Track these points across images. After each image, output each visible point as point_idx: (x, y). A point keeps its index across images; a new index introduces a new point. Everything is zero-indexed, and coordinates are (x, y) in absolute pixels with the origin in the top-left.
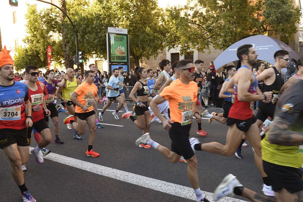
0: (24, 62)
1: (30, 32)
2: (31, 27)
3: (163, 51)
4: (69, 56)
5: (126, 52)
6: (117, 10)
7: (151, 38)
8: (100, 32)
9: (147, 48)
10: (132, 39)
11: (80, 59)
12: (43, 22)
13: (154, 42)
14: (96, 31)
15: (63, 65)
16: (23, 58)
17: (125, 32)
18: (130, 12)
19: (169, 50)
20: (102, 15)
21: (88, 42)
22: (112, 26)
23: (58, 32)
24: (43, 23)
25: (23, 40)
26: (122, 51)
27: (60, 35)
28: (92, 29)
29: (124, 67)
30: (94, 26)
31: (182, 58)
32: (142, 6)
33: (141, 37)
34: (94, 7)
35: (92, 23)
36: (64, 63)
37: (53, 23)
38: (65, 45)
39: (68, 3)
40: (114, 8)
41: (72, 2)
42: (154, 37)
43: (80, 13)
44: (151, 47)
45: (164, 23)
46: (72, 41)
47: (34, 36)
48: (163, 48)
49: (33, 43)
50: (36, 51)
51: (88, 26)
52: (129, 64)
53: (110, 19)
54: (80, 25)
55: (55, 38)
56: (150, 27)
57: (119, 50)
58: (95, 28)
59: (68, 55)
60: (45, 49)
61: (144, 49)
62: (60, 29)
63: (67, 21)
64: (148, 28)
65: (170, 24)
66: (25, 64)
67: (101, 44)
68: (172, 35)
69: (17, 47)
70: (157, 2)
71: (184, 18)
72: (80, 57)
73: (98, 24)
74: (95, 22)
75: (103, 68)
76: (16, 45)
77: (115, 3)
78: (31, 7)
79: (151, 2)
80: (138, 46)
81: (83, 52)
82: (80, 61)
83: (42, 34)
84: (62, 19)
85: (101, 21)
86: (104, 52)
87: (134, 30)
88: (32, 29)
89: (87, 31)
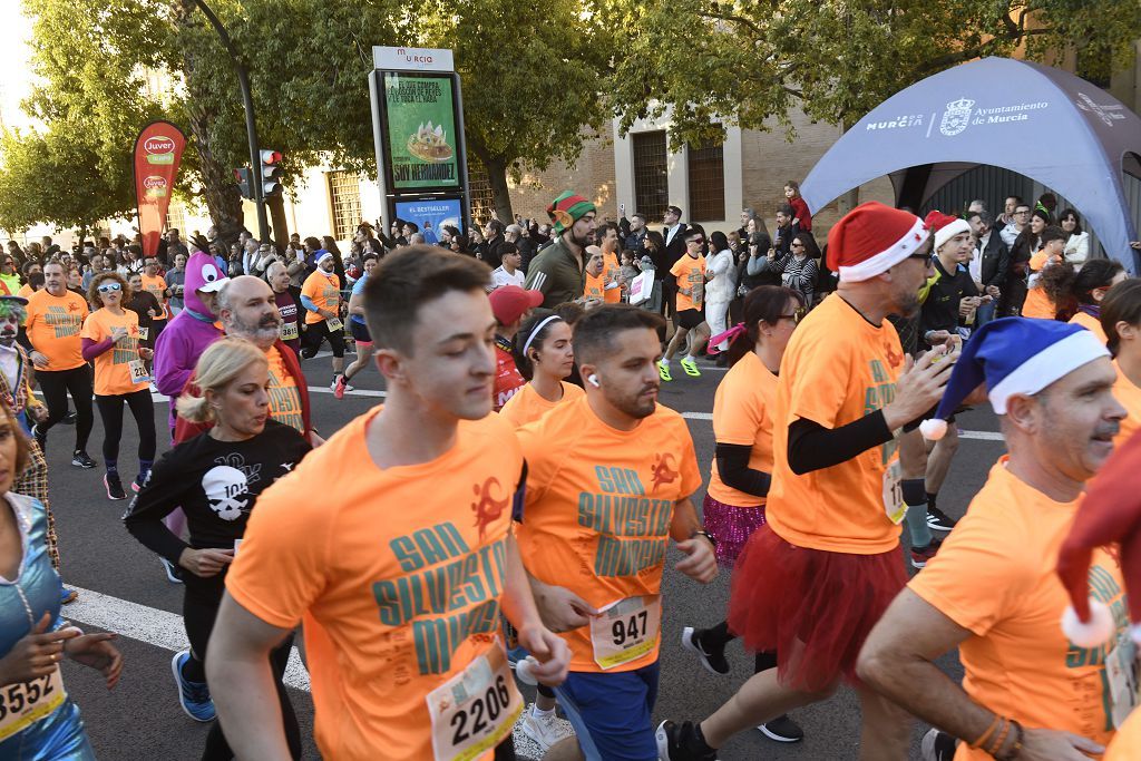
0: (34, 197)
1: (49, 71)
2: (52, 47)
3: (601, 128)
4: (220, 167)
5: (452, 147)
7: (552, 80)
8: (341, 68)
9: (537, 124)
10: (473, 86)
11: (269, 180)
12: (103, 25)
13: (560, 100)
14: (328, 62)
15: (196, 200)
16: (30, 178)
17: (444, 61)
19: (627, 130)
21: (295, 110)
22: (389, 39)
23: (166, 64)
24: (102, 31)
25: (23, 106)
26: (435, 141)
27: (177, 79)
28: (307, 57)
29: (445, 206)
30: (315, 42)
31: (676, 165)
33: (509, 81)
35: (308, 32)
36: (202, 192)
37: (143, 27)
38: (203, 125)
42: (569, 81)
44: (551, 116)
45: (599, 12)
46: (229, 104)
47: (71, 86)
48: (600, 120)
49: (65, 116)
50: (83, 148)
51: (291, 45)
54: (257, 39)
55: (155, 92)
56: (545, 36)
57: (423, 140)
58: (320, 51)
59: (215, 164)
61: (522, 125)
62: (176, 50)
63: (201, 25)
64: (537, 43)
65: (625, 21)
66: (39, 206)
67: (350, 116)
68: (634, 69)
72: (268, 172)
73: (332, 35)
74: (318, 26)
75: (360, 200)
80: (498, 117)
81: (280, 149)
82: (269, 188)
83: (102, 76)
84: (179, 12)
85: (341, 19)
86: (361, 145)
87: (480, 49)
88: (57, 58)
89: (290, 62)
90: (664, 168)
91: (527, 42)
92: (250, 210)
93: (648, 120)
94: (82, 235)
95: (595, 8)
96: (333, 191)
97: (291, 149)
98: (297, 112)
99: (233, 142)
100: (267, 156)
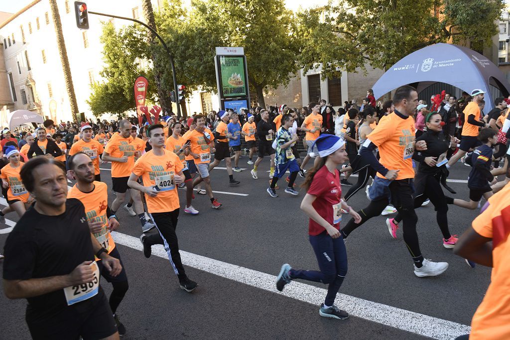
0: (104, 104)
1: (108, 61)
2: (109, 53)
3: (296, 73)
4: (165, 92)
5: (244, 82)
6: (227, 21)
7: (279, 57)
8: (205, 55)
9: (273, 73)
10: (251, 60)
11: (180, 95)
12: (126, 45)
13: (282, 63)
14: (200, 53)
15: (156, 103)
16: (102, 98)
17: (240, 51)
18: (246, 20)
19: (306, 73)
20: (206, 29)
22: (221, 44)
23: (146, 57)
24: (125, 47)
25: (100, 74)
26: (238, 79)
27: (150, 62)
28: (193, 52)
29: (241, 103)
30: (196, 47)
31: (324, 85)
32: (263, 11)
33: (263, 57)
34: (194, 19)
35: (194, 43)
36: (158, 100)
37: (139, 45)
38: (158, 77)
39: (157, 14)
40: (223, 17)
41: (163, 11)
42: (284, 56)
43: (175, 29)
44: (279, 69)
46: (167, 70)
47: (115, 66)
48: (296, 70)
49: (113, 76)
50: (119, 87)
51: (188, 48)
52: (249, 98)
53: (218, 34)
54: (176, 47)
55: (142, 67)
56: (276, 41)
57: (234, 79)
58: (198, 50)
59: (163, 91)
60: (131, 84)
61: (268, 73)
62: (149, 52)
63: (158, 43)
64: (273, 44)
65: (305, 35)
66: (105, 107)
67: (208, 72)
68: (308, 51)
69: (93, 83)
70: (284, 2)
71: (325, 24)
72: (180, 92)
73: (202, 44)
74: (197, 41)
75: (212, 102)
76: (91, 80)
77: (223, 10)
78: (106, 25)
79: (276, 3)
80: (260, 70)
81: (184, 84)
82: (181, 98)
83: (125, 62)
84: (150, 39)
85: (205, 38)
86: (212, 82)
87: (253, 47)
88: (110, 57)
89: (187, 54)
90: (319, 87)
91: (270, 43)
92: (174, 106)
93: (314, 69)
94: (119, 116)
95: (294, 31)
96: (202, 99)
97: (189, 84)
98: (190, 72)
99: (169, 82)
100: (180, 87)
